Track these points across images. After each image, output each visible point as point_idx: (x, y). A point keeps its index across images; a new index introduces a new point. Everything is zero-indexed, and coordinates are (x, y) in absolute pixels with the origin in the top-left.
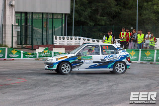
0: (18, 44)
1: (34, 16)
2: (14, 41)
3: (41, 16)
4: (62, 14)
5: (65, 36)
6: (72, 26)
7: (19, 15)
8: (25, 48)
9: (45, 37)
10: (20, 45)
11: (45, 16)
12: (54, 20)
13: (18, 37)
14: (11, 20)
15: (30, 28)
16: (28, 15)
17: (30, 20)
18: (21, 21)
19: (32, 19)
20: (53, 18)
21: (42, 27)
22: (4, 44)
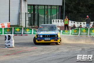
0: (29, 25)
1: (39, 7)
2: (27, 23)
3: (43, 7)
4: (57, 6)
5: (59, 19)
7: (30, 6)
8: (33, 28)
9: (46, 20)
10: (31, 25)
11: (46, 7)
13: (29, 21)
14: (25, 10)
15: (37, 15)
16: (35, 7)
17: (37, 10)
18: (31, 10)
19: (38, 9)
20: (51, 9)
21: (45, 14)
22: (20, 25)
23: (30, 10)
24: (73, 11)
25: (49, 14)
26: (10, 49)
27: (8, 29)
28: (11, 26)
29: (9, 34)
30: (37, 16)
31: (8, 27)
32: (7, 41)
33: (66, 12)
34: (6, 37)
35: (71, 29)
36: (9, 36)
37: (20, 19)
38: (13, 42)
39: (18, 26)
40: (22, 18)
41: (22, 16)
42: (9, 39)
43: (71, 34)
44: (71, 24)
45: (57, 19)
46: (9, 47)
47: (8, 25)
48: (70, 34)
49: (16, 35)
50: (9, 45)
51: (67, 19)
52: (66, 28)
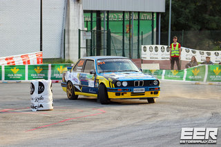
1: (111, 16)
2: (82, 53)
3: (121, 16)
4: (153, 13)
5: (157, 44)
6: (168, 30)
7: (89, 15)
9: (127, 47)
11: (127, 16)
12: (141, 21)
13: (87, 48)
14: (77, 23)
15: (106, 35)
16: (102, 15)
17: (106, 23)
18: (91, 24)
19: (108, 21)
20: (139, 20)
21: (123, 33)
22: (67, 58)
23: (89, 23)
24: (190, 24)
25: (135, 31)
26: (42, 114)
27: (38, 68)
28: (44, 60)
29: (40, 80)
30: (106, 38)
31: (38, 63)
32: (36, 95)
33: (174, 28)
34: (33, 86)
35: (187, 67)
36: (41, 84)
37: (66, 45)
38: (51, 97)
39: (60, 61)
40: (71, 41)
41: (71, 37)
42: (40, 92)
43: (187, 79)
44: (186, 55)
45: (153, 44)
46: (41, 108)
47: (38, 59)
48: (184, 79)
49: (57, 82)
50: (41, 106)
51: (178, 44)
52: (175, 64)
